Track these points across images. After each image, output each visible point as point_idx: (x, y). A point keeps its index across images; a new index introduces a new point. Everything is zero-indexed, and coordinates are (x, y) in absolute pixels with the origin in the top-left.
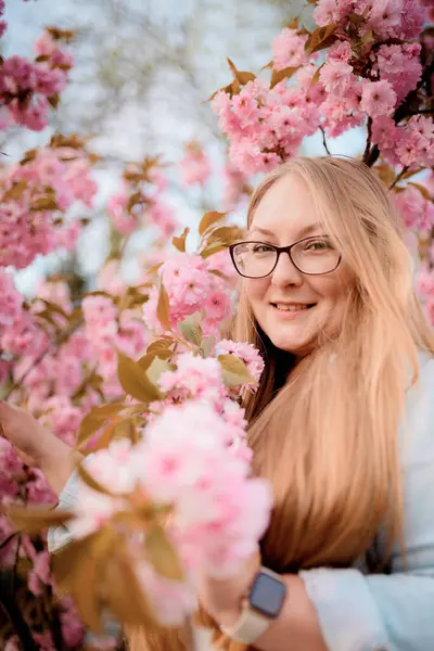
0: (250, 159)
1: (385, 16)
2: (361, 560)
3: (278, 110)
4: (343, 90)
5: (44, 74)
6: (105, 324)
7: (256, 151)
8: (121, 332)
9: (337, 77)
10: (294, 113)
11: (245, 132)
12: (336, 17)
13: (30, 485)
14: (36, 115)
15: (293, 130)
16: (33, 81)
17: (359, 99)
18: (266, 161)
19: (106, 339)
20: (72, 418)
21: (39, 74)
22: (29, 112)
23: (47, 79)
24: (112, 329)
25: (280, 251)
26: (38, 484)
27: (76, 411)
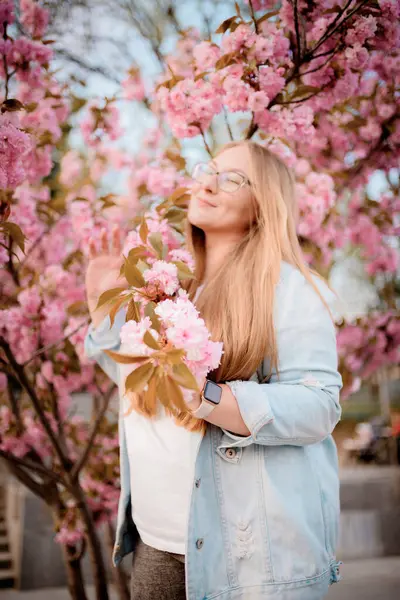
0: (180, 131)
1: (264, 49)
2: (254, 376)
3: (199, 101)
4: (237, 95)
5: (40, 50)
6: (86, 219)
7: (185, 126)
9: (234, 87)
10: (207, 103)
11: (178, 113)
12: (234, 48)
13: (43, 323)
14: (35, 78)
15: (207, 114)
16: (33, 54)
17: (247, 99)
18: (190, 131)
19: (87, 230)
20: (64, 279)
21: (37, 49)
22: (31, 76)
23: (42, 53)
24: (90, 224)
26: (48, 322)
27: (66, 274)
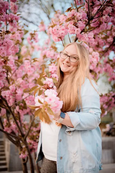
0: (55, 40)
1: (79, 16)
4: (72, 29)
5: (16, 17)
6: (29, 65)
7: (57, 38)
8: (32, 67)
9: (71, 27)
10: (63, 32)
11: (55, 34)
12: (71, 16)
13: (16, 95)
14: (15, 25)
15: (63, 35)
16: (14, 18)
17: (75, 31)
18: (58, 40)
19: (29, 68)
20: (22, 82)
21: (15, 17)
23: (17, 18)
25: (68, 56)
26: (18, 94)
27: (23, 81)
